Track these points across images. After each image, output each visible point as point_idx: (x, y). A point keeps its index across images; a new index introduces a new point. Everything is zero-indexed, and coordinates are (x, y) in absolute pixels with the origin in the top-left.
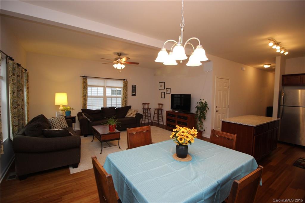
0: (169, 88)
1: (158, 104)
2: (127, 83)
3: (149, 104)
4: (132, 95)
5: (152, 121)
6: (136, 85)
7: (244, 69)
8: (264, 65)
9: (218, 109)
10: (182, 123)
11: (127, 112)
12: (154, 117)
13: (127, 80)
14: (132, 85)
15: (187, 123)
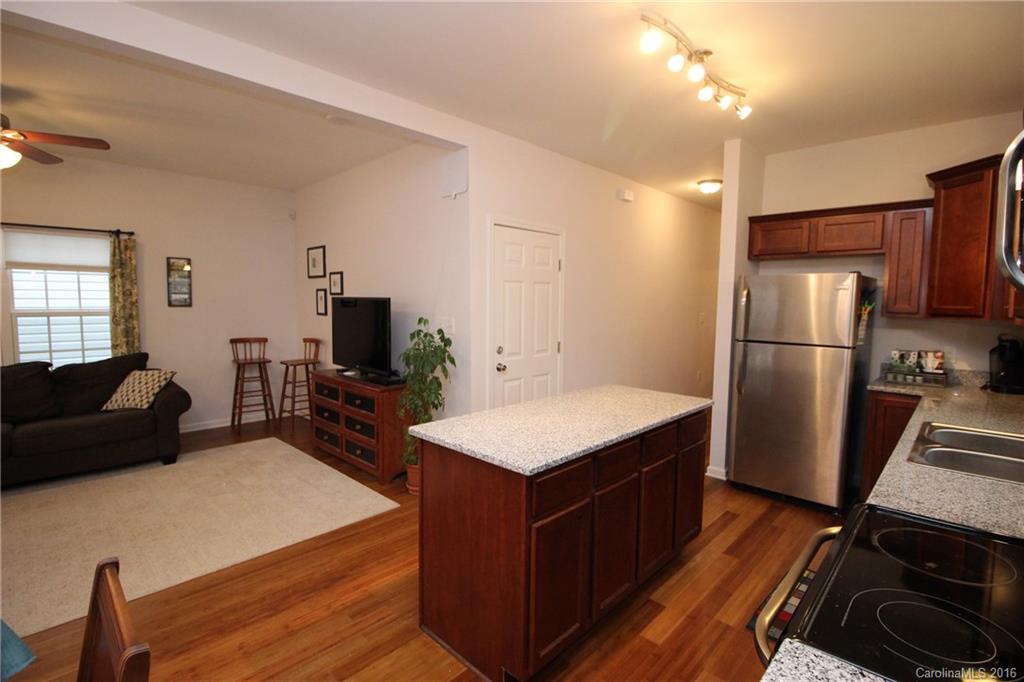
0: (338, 273)
1: (305, 340)
2: (133, 248)
3: (265, 340)
4: (169, 305)
5: (277, 416)
6: (189, 260)
7: (629, 196)
8: (699, 183)
9: (503, 360)
10: (358, 427)
11: (118, 386)
12: (284, 396)
13: (132, 234)
14: (168, 259)
15: (373, 427)
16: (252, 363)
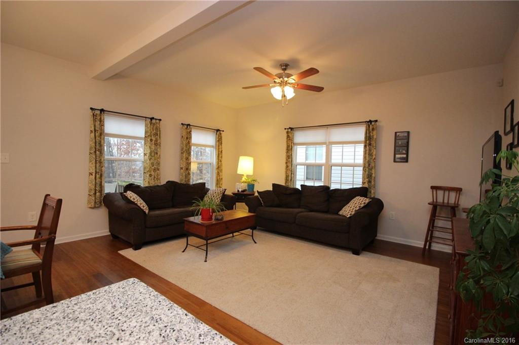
0: (517, 124)
2: (377, 129)
3: (461, 190)
4: (395, 161)
6: (408, 132)
13: (376, 121)
14: (396, 133)
16: (443, 206)
